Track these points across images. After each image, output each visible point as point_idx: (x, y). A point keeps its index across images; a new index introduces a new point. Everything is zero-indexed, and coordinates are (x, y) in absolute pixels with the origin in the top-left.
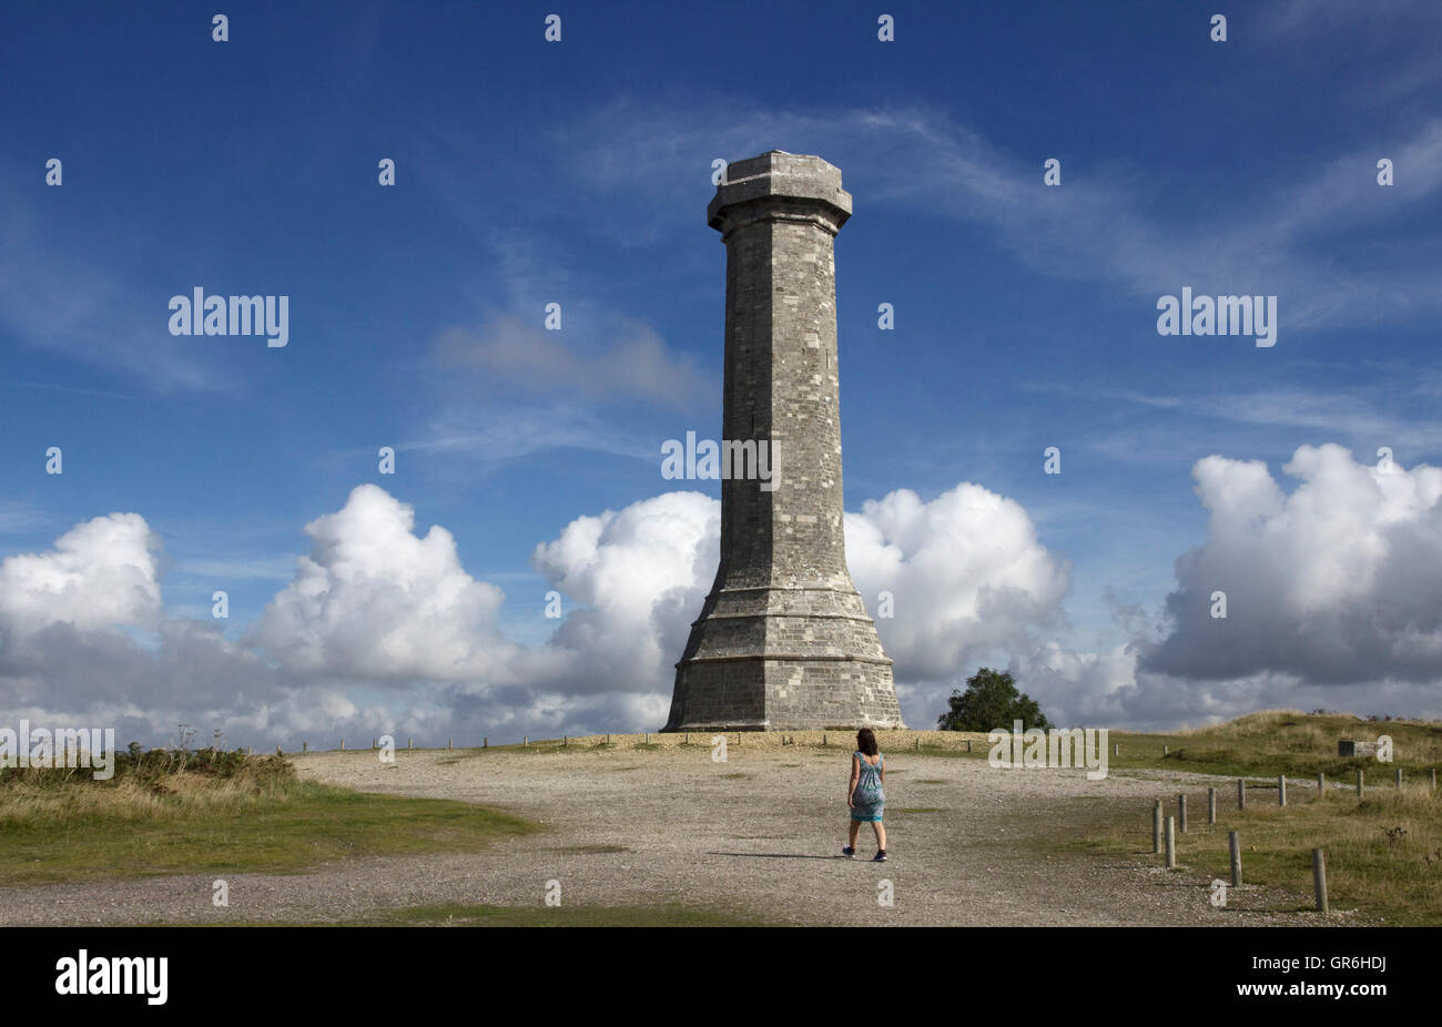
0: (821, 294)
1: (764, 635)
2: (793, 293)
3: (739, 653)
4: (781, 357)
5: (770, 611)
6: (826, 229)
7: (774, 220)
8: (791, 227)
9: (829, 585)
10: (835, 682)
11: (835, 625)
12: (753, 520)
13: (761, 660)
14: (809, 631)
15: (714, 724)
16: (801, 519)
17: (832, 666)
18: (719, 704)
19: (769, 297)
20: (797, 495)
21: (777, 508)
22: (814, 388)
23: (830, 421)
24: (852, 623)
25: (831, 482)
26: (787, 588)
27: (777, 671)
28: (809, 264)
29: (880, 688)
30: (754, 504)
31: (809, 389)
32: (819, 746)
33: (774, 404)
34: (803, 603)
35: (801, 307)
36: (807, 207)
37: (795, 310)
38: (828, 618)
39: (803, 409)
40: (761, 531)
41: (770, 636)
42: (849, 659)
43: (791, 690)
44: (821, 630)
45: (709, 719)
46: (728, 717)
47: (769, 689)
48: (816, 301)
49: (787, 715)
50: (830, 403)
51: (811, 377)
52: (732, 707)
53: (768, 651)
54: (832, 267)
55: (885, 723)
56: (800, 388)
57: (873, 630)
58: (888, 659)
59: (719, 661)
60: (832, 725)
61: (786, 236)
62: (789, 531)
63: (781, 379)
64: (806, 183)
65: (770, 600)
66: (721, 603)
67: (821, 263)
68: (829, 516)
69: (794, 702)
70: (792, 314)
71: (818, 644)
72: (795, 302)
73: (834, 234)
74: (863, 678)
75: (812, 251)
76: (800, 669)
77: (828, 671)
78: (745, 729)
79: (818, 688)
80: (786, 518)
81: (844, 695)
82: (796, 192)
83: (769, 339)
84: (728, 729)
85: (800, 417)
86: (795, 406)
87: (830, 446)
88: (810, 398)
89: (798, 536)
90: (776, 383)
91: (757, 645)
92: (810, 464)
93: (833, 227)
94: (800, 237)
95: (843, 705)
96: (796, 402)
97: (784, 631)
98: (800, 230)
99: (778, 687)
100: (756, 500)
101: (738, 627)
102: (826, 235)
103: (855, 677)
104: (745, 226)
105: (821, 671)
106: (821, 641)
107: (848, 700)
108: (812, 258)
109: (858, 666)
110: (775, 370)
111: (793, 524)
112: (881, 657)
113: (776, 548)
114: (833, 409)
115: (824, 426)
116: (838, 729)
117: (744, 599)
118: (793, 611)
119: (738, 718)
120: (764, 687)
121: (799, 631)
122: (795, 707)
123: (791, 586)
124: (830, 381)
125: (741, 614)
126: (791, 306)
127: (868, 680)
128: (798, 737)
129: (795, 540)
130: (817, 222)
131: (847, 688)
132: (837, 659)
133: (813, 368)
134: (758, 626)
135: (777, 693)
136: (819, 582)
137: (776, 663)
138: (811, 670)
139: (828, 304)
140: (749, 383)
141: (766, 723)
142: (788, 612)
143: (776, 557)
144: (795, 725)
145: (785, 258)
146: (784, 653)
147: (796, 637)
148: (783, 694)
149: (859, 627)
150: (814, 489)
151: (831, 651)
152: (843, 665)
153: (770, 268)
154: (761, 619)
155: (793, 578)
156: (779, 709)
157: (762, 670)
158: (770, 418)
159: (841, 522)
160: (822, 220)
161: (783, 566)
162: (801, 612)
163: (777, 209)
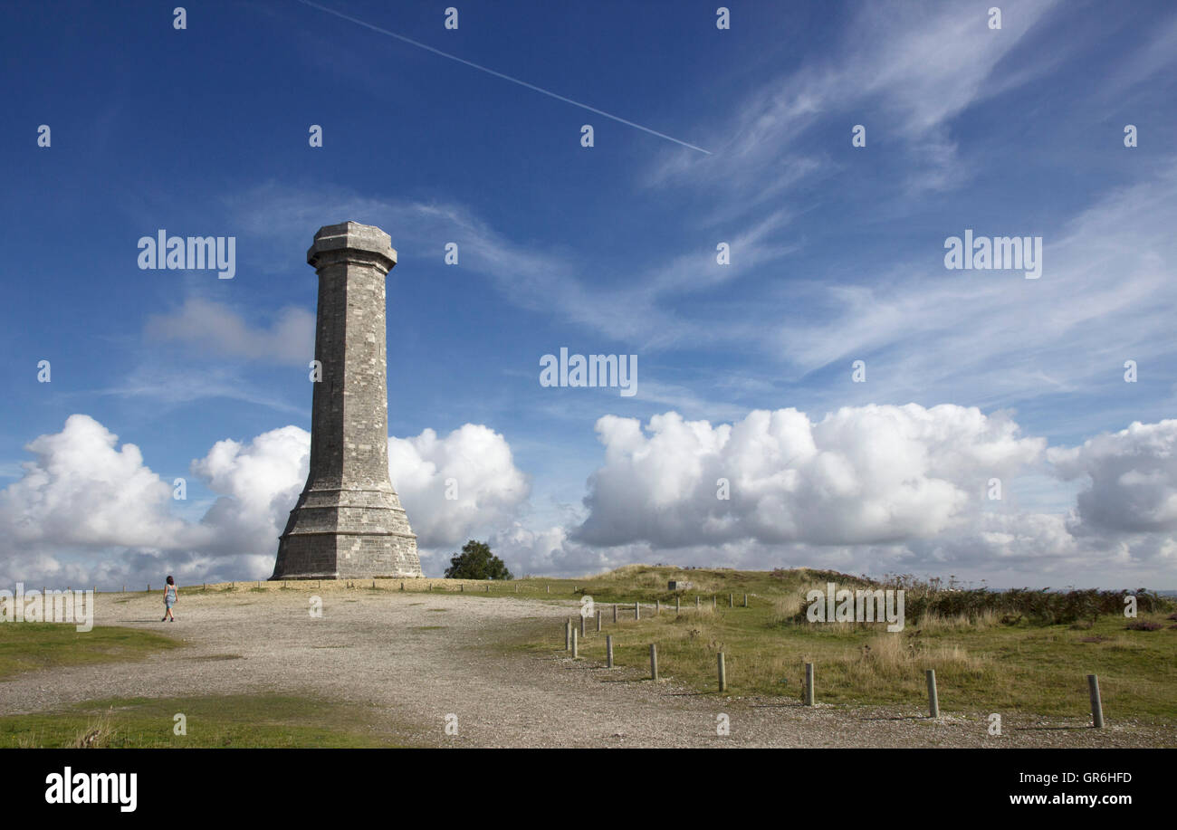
0: (377, 310)
1: (337, 519)
2: (360, 308)
3: (321, 530)
4: (351, 347)
5: (340, 504)
6: (381, 271)
7: (349, 263)
8: (359, 268)
9: (378, 488)
10: (380, 549)
11: (381, 513)
12: (331, 447)
13: (334, 534)
14: (365, 517)
15: (304, 575)
16: (361, 447)
17: (379, 539)
18: (307, 562)
19: (345, 308)
20: (359, 432)
21: (346, 439)
22: (371, 367)
23: (380, 387)
24: (392, 512)
25: (381, 425)
26: (350, 489)
27: (345, 542)
28: (370, 291)
29: (409, 552)
30: (332, 437)
31: (367, 367)
32: (370, 589)
33: (346, 375)
34: (362, 499)
35: (364, 317)
36: (370, 257)
37: (360, 318)
38: (377, 509)
39: (364, 379)
40: (336, 454)
41: (340, 520)
42: (390, 534)
43: (353, 553)
44: (373, 516)
45: (300, 572)
46: (312, 571)
47: (339, 553)
48: (374, 314)
49: (350, 569)
50: (381, 376)
51: (370, 360)
52: (315, 564)
53: (339, 529)
54: (384, 294)
55: (411, 574)
56: (363, 366)
57: (405, 517)
58: (414, 535)
59: (307, 535)
60: (379, 575)
61: (356, 273)
62: (354, 454)
63: (351, 360)
64: (369, 242)
65: (341, 497)
66: (310, 498)
67: (377, 291)
68: (379, 445)
69: (355, 561)
70: (358, 320)
71: (371, 525)
72: (361, 314)
73: (386, 274)
74: (398, 546)
75: (372, 283)
76: (359, 540)
77: (376, 542)
78: (323, 578)
79: (370, 552)
80: (352, 446)
81: (387, 557)
82: (363, 247)
83: (344, 335)
84: (313, 578)
85: (362, 384)
86: (359, 377)
87: (380, 402)
88: (369, 372)
89: (360, 457)
90: (348, 362)
91: (332, 525)
92: (368, 413)
93: (385, 270)
94: (365, 274)
95: (385, 563)
96: (360, 374)
97: (349, 517)
98: (365, 270)
99: (345, 552)
100: (333, 435)
101: (320, 514)
102: (380, 274)
103: (393, 545)
104: (331, 265)
105: (370, 541)
106: (373, 523)
107: (389, 560)
108: (371, 287)
109: (395, 539)
110: (347, 355)
111: (356, 450)
112: (410, 533)
113: (345, 464)
114: (383, 380)
115: (377, 390)
116: (382, 578)
117: (324, 496)
118: (355, 504)
119: (320, 571)
120: (336, 551)
121: (359, 517)
122: (356, 565)
123: (354, 488)
124: (381, 363)
125: (322, 506)
126: (358, 316)
127: (401, 547)
128: (357, 583)
129: (358, 459)
130: (375, 266)
131: (388, 553)
132: (382, 535)
133: (371, 354)
134: (333, 513)
135: (344, 556)
136: (372, 486)
137: (343, 536)
138: (366, 541)
139: (381, 316)
140: (331, 361)
141: (337, 574)
142: (352, 505)
143: (345, 470)
144: (355, 575)
145: (355, 287)
146: (349, 530)
147: (357, 521)
148: (348, 556)
149: (396, 515)
150: (369, 429)
151: (379, 529)
152: (386, 538)
153: (345, 292)
154: (335, 509)
155: (356, 484)
156: (346, 565)
157: (335, 541)
158: (343, 383)
159: (386, 450)
160: (378, 265)
161: (349, 476)
162: (359, 505)
163: (351, 256)
